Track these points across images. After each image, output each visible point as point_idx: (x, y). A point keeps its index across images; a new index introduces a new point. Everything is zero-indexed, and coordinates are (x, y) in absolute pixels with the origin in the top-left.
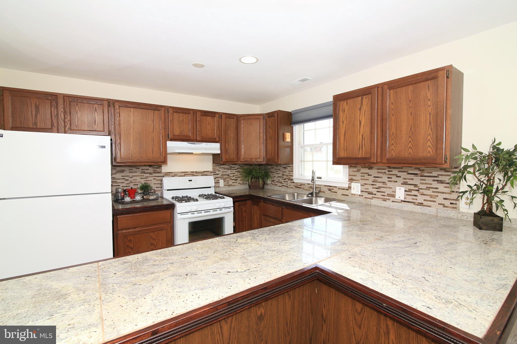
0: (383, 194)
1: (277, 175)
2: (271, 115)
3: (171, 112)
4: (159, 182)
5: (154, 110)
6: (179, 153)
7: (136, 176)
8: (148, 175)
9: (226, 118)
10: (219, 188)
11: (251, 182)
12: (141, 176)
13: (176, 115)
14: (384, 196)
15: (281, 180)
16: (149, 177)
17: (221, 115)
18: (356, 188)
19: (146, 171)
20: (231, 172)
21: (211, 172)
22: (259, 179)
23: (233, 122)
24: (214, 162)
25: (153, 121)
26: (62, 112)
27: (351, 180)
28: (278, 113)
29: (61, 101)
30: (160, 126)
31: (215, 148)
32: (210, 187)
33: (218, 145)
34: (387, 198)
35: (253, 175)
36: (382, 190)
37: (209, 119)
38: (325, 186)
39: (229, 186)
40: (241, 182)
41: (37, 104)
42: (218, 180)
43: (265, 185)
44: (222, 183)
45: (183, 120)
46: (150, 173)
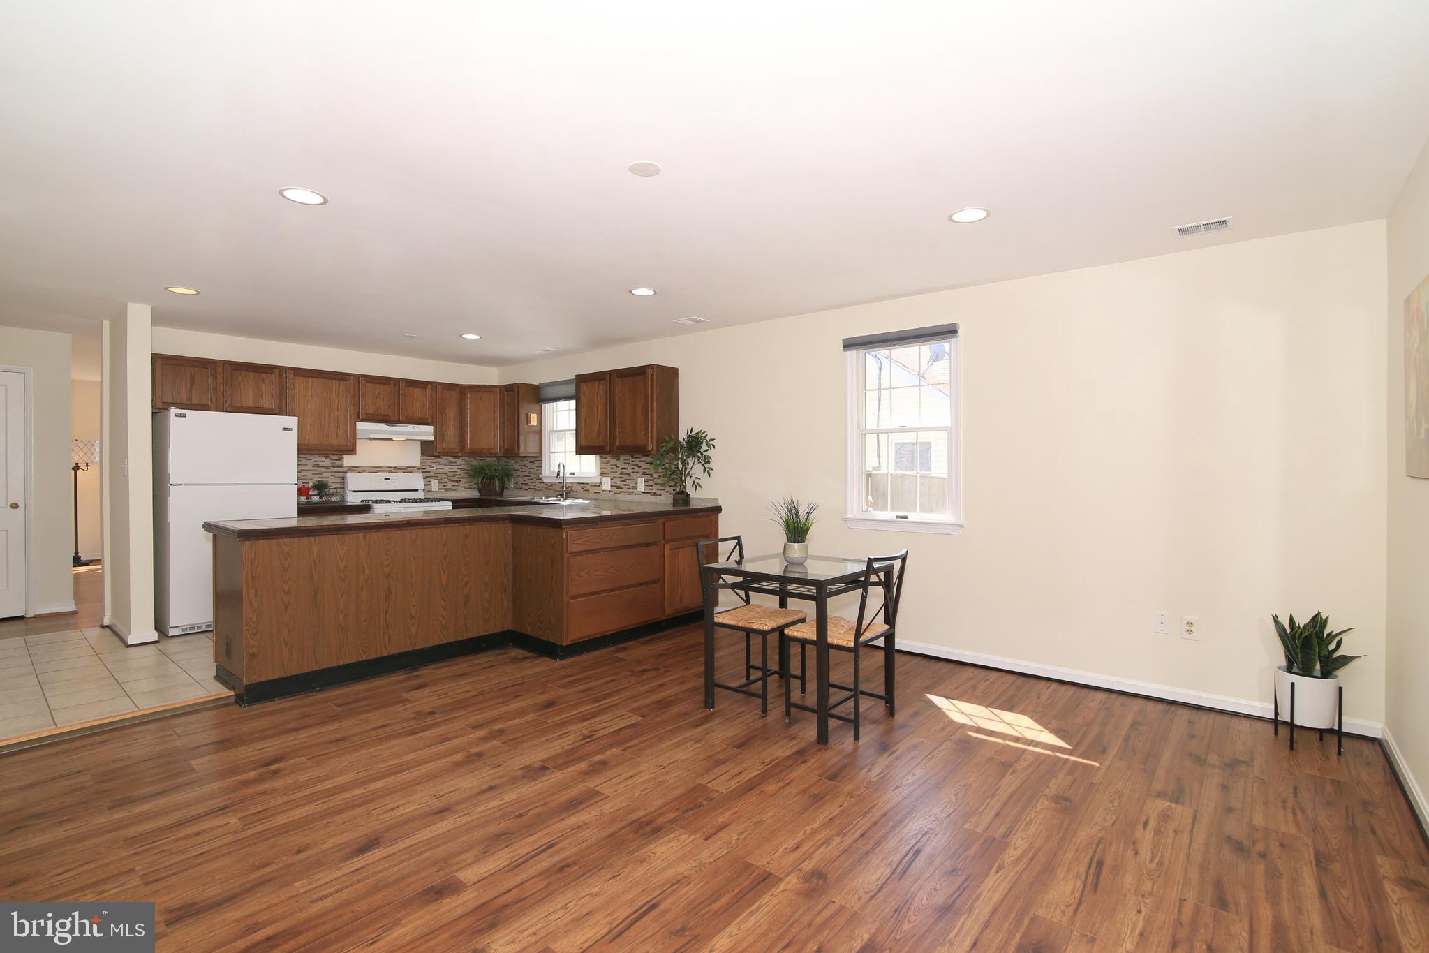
0: (628, 487)
1: (521, 474)
2: (509, 389)
3: (363, 382)
4: (339, 480)
5: (340, 380)
6: (374, 439)
7: (306, 470)
8: (323, 469)
9: (443, 390)
10: (431, 493)
11: (482, 484)
12: (314, 470)
13: (369, 385)
14: (629, 489)
15: (527, 481)
16: (325, 472)
17: (436, 385)
18: (607, 484)
19: (321, 464)
20: (450, 469)
21: (419, 469)
22: (494, 480)
23: (454, 395)
24: (423, 454)
25: (338, 395)
26: (221, 383)
27: (602, 474)
28: (518, 387)
29: (220, 369)
30: (347, 402)
31: (426, 432)
32: (417, 490)
33: (430, 429)
34: (632, 490)
35: (485, 474)
36: (628, 482)
37: (417, 391)
38: (578, 483)
39: (446, 490)
40: (467, 485)
41: (193, 373)
42: (430, 481)
43: (505, 491)
44: (435, 485)
45: (379, 394)
46: (327, 467)
